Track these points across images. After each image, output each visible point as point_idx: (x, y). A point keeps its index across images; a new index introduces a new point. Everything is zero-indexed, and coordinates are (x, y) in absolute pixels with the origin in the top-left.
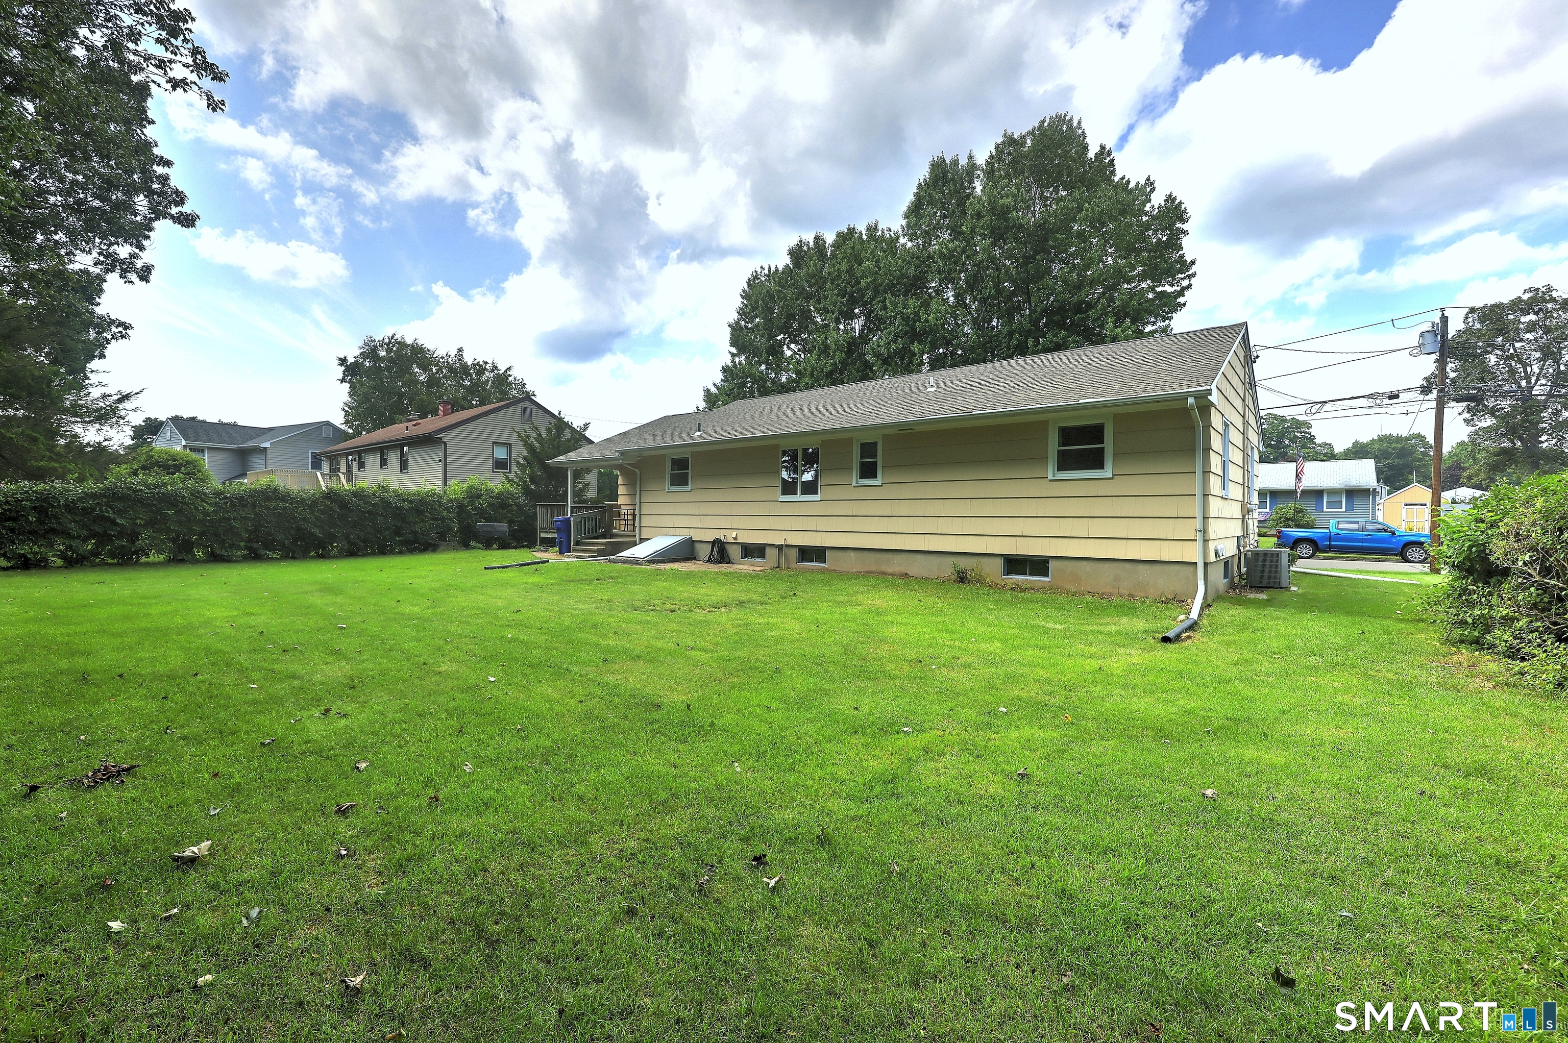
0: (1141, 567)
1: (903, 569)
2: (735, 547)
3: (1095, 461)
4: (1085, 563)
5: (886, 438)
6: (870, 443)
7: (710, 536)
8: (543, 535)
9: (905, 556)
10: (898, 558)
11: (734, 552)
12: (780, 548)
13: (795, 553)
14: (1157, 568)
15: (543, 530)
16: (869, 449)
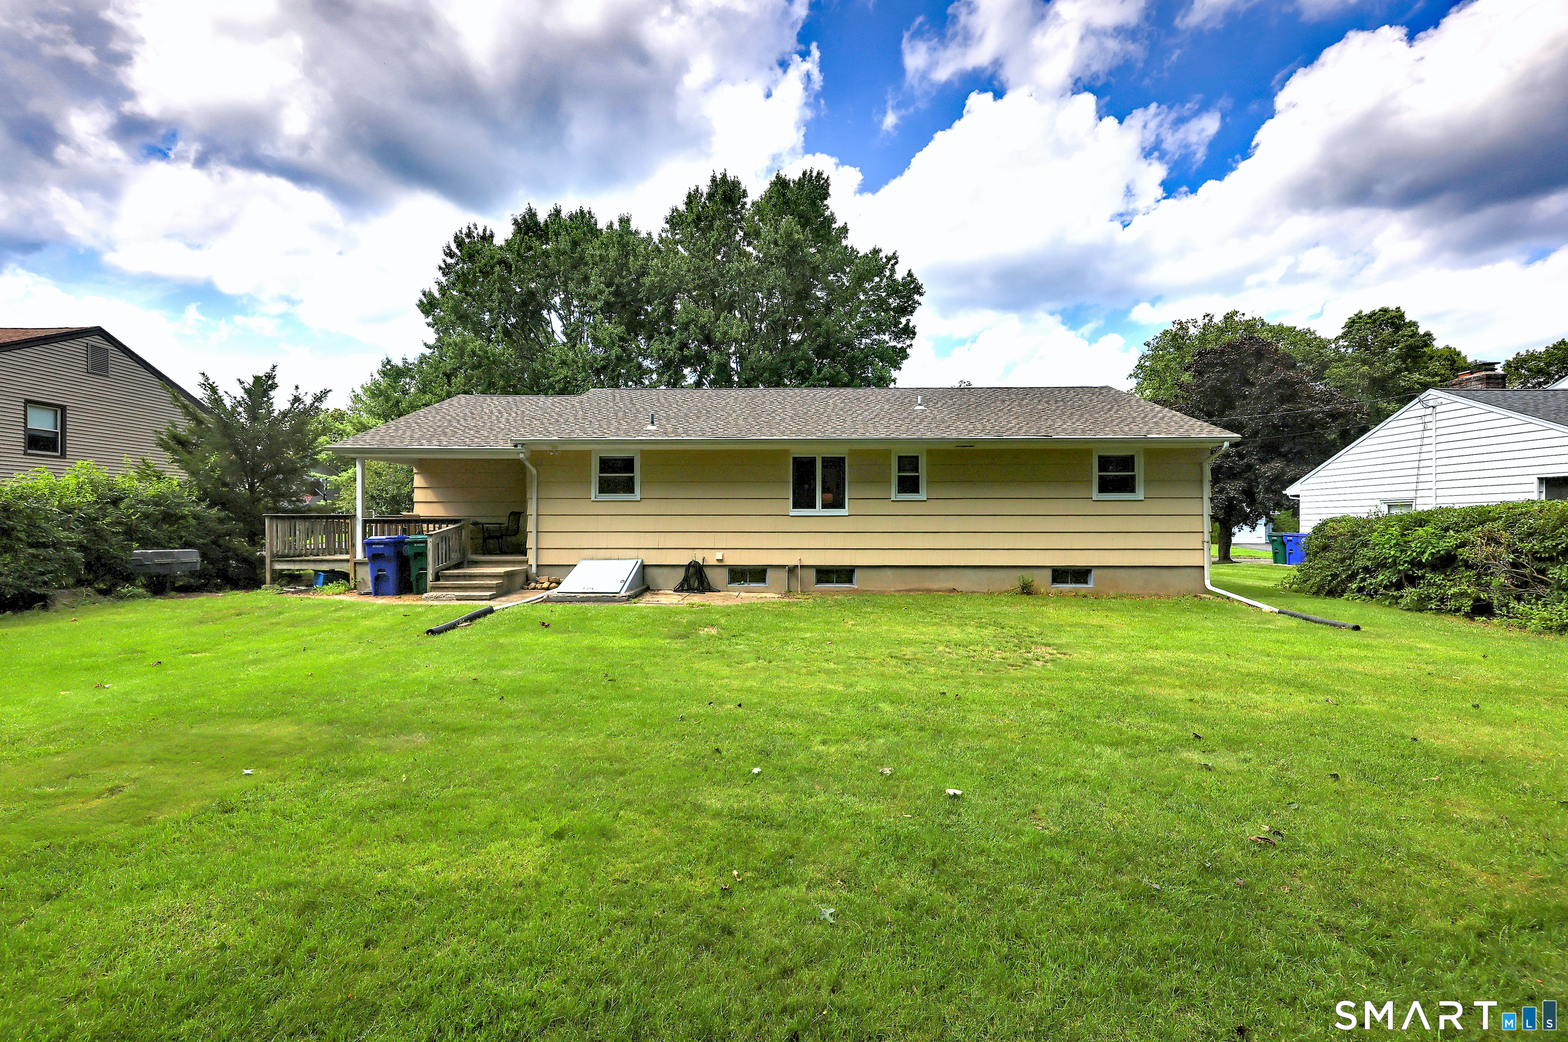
0: (1164, 571)
1: (951, 585)
2: (718, 570)
3: (1127, 485)
4: (1122, 570)
5: (930, 453)
6: (911, 457)
7: (684, 559)
8: (278, 567)
9: (952, 572)
10: (942, 574)
11: (717, 577)
12: (792, 570)
13: (813, 574)
14: (1176, 571)
15: (278, 557)
16: (908, 463)
